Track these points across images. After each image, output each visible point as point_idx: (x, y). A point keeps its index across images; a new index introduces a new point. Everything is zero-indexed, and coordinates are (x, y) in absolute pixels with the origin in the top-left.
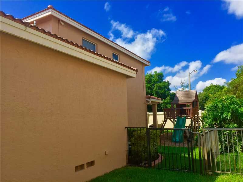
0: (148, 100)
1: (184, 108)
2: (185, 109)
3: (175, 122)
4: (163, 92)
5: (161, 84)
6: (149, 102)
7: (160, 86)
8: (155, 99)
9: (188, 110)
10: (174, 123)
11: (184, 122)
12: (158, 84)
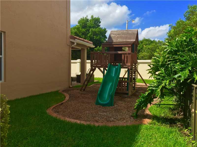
0: (72, 41)
1: (119, 52)
2: (121, 54)
3: (106, 72)
4: (98, 38)
5: (97, 30)
6: (73, 43)
7: (95, 32)
8: (85, 41)
9: (125, 55)
10: (103, 73)
11: (118, 72)
12: (94, 30)
